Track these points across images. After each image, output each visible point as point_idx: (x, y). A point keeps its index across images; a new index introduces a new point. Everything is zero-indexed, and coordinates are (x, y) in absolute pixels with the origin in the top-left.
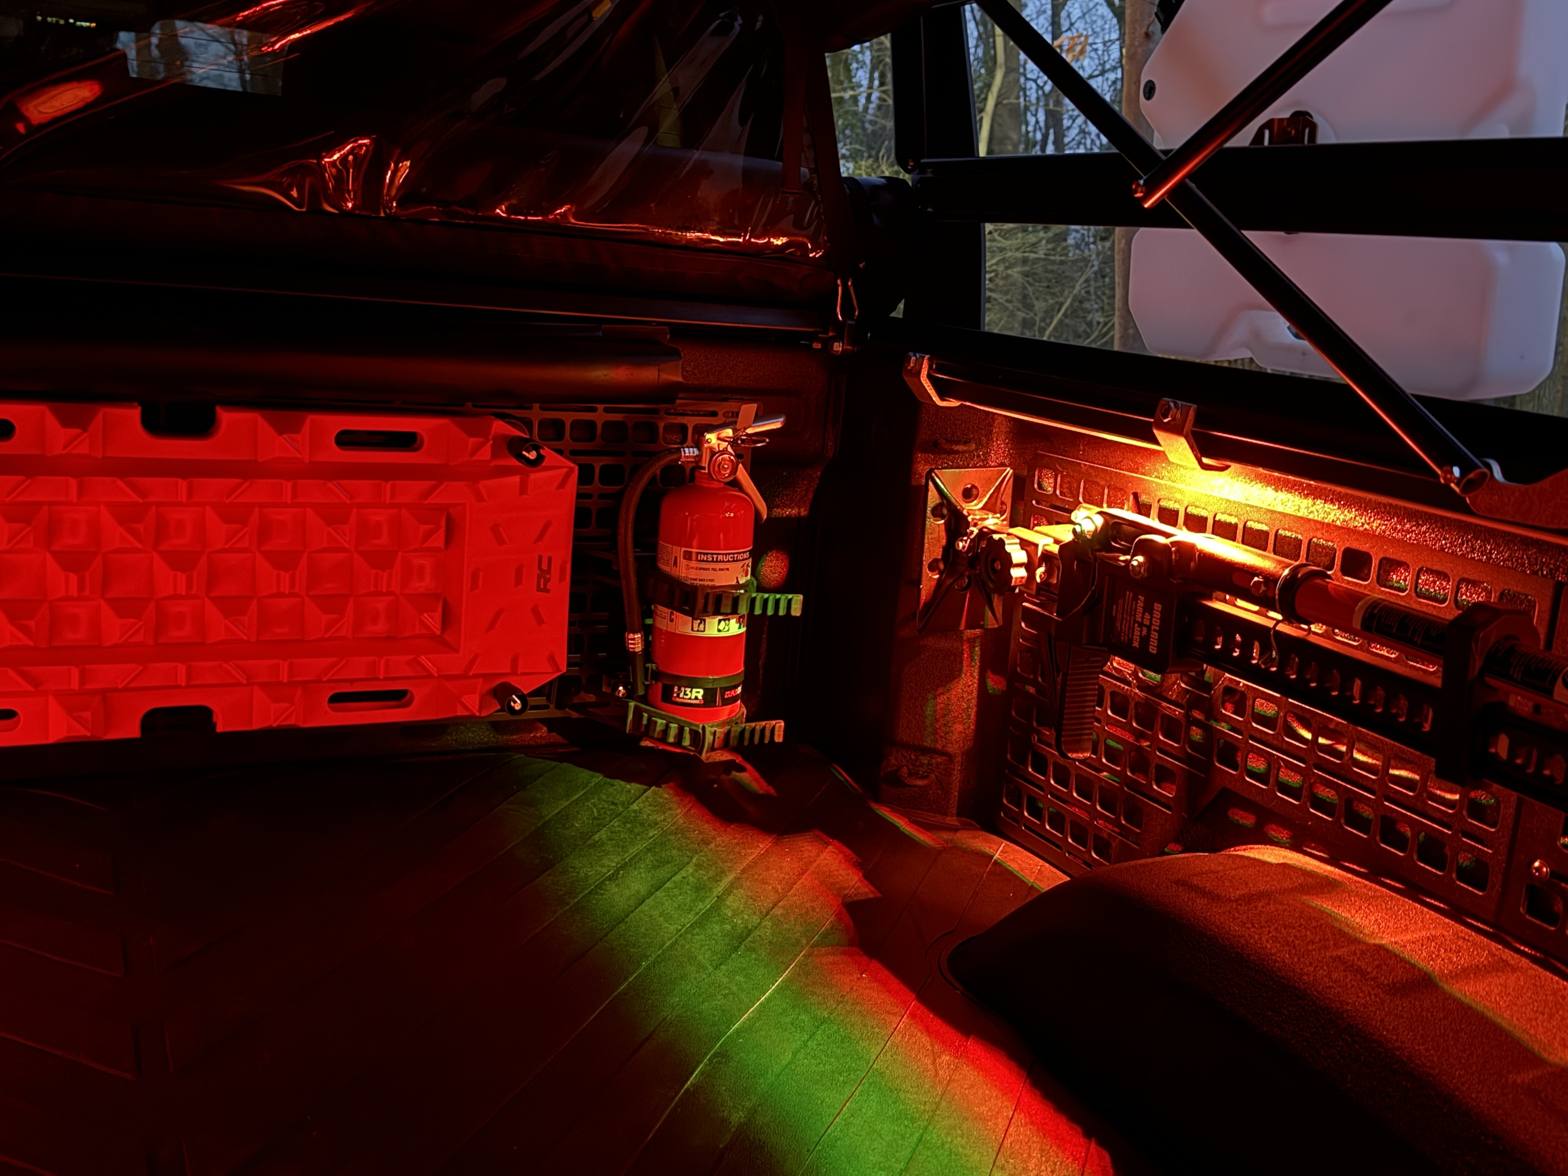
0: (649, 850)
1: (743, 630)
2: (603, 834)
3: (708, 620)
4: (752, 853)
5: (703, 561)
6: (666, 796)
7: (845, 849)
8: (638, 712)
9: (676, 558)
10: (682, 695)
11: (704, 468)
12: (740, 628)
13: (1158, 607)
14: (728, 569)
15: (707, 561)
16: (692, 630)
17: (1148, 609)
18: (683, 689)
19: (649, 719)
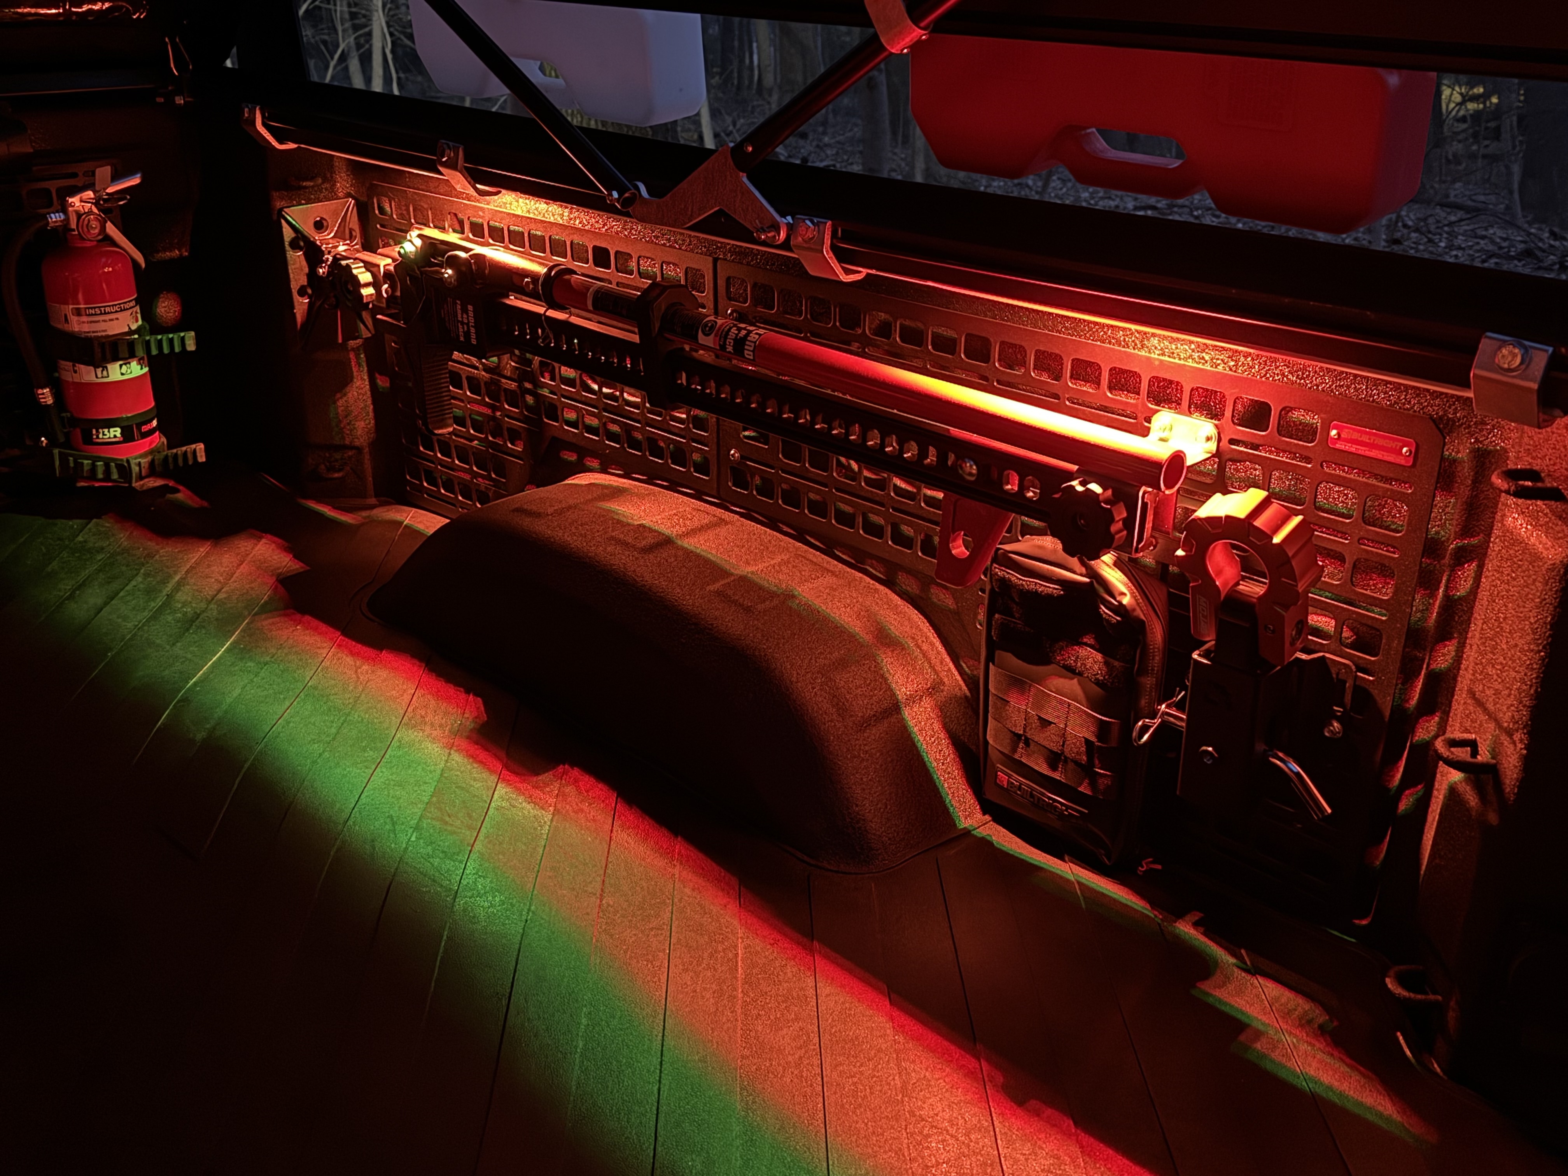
0: (100, 571)
1: (146, 370)
2: (54, 565)
3: (109, 366)
4: (194, 557)
5: (92, 315)
6: (107, 525)
7: (276, 539)
8: (64, 458)
9: (66, 316)
10: (101, 436)
11: (74, 230)
12: (142, 369)
13: (470, 308)
14: (117, 319)
15: (96, 314)
16: (97, 377)
17: (465, 311)
18: (101, 431)
19: (75, 461)
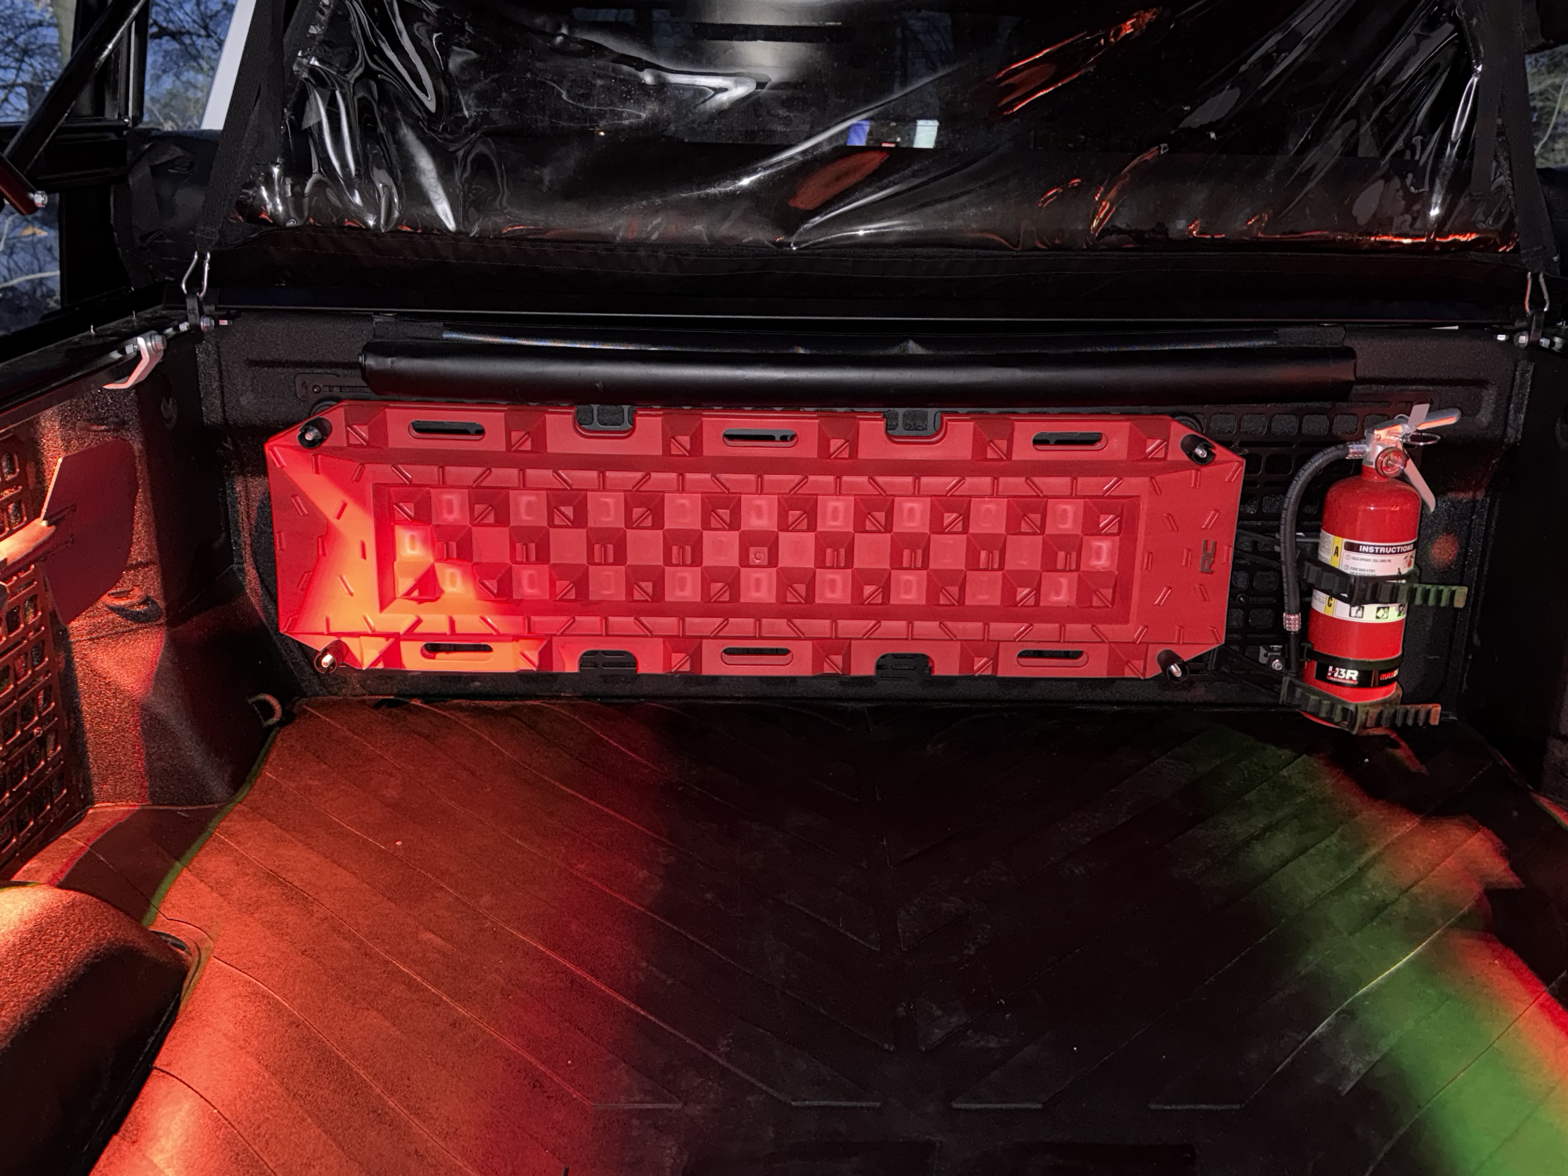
0: (1296, 817)
1: (1403, 617)
2: (1251, 796)
3: (1366, 607)
4: (1396, 832)
5: (1365, 552)
6: (1316, 765)
7: (1494, 837)
8: (1292, 687)
9: (1337, 548)
10: (1336, 675)
11: (1372, 463)
12: (1399, 615)
14: (1390, 561)
15: (1368, 553)
16: (1350, 615)
18: (1337, 669)
19: (1303, 694)
